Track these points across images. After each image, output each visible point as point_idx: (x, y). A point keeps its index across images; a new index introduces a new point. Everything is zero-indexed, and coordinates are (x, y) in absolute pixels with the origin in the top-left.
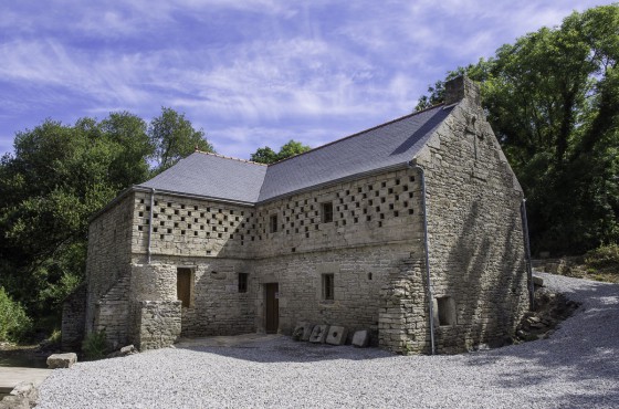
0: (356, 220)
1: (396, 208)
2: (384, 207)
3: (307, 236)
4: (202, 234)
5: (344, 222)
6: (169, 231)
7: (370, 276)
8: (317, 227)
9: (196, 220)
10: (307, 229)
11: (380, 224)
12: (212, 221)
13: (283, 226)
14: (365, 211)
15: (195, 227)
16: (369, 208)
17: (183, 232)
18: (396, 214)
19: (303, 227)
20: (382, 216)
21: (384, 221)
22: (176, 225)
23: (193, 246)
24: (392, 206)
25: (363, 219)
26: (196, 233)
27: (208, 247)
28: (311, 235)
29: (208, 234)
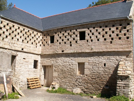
0: (98, 40)
1: (120, 36)
2: (113, 35)
3: (71, 45)
4: (20, 40)
5: (92, 41)
6: (7, 37)
7: (105, 65)
8: (76, 42)
9: (18, 34)
10: (71, 42)
11: (111, 42)
12: (25, 35)
13: (58, 41)
14: (103, 36)
15: (18, 37)
16: (105, 35)
17: (13, 38)
18: (120, 38)
19: (69, 42)
20: (112, 39)
21: (113, 41)
22: (10, 34)
23: (17, 45)
24: (117, 35)
25: (102, 39)
26: (18, 40)
27: (23, 47)
28: (72, 45)
29: (23, 41)
